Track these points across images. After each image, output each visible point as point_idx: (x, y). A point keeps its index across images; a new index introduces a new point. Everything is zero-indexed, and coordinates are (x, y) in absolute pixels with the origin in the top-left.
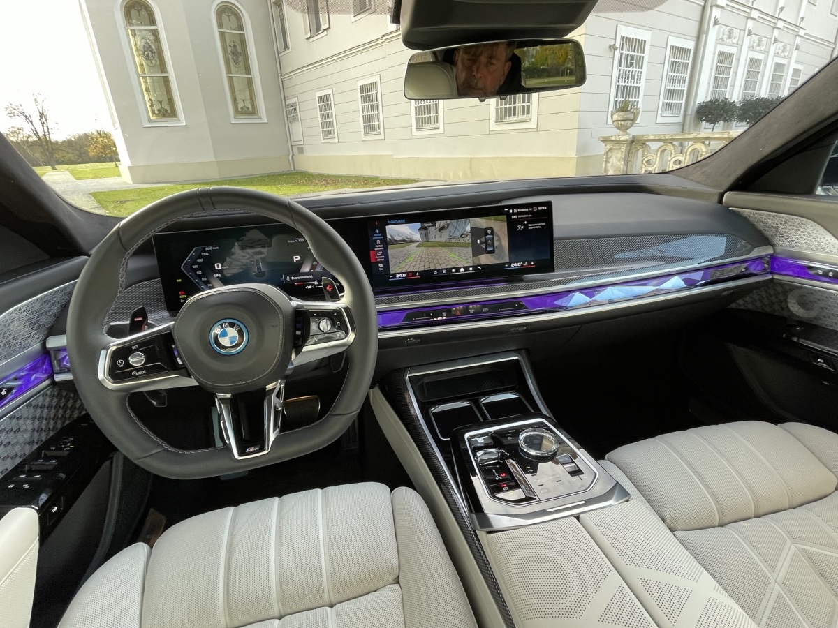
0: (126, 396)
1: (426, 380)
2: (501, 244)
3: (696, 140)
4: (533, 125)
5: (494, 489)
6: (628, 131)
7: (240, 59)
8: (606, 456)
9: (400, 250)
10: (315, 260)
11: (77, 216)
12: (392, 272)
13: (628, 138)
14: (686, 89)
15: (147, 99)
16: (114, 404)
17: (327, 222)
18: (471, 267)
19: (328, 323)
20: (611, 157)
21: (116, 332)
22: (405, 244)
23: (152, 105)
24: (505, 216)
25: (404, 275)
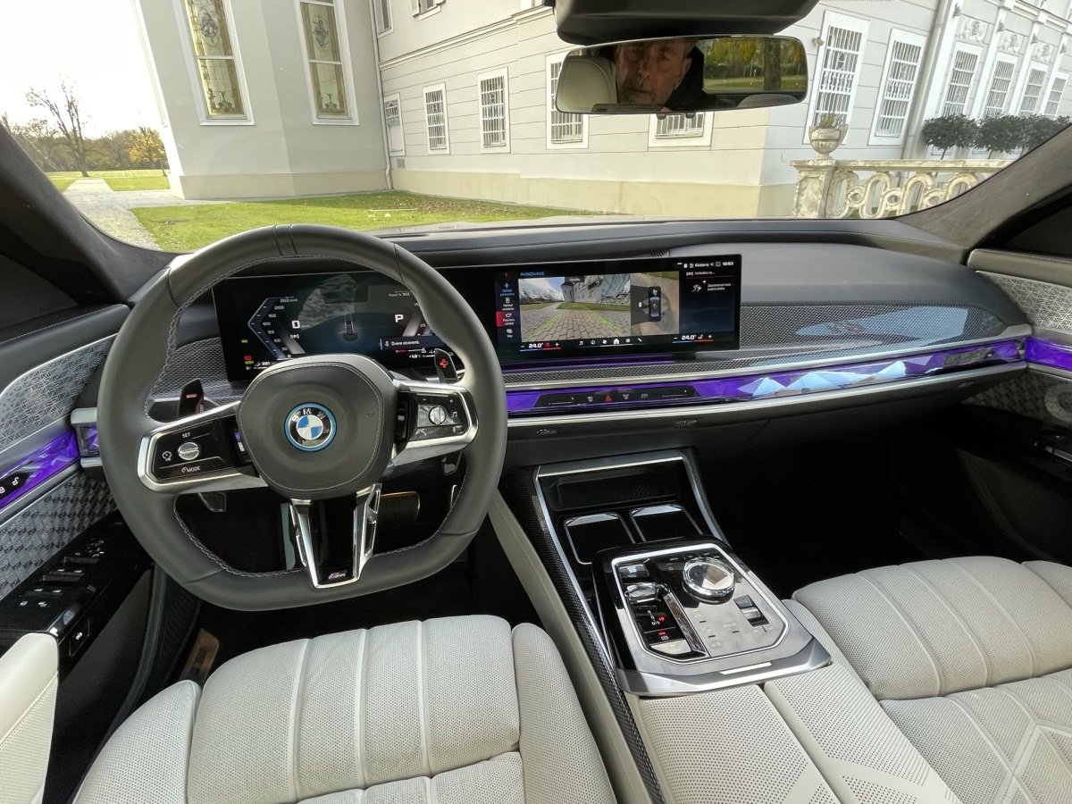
0: (173, 499)
1: (561, 483)
2: (669, 309)
3: (920, 170)
4: (705, 141)
5: (650, 638)
6: (830, 154)
7: (326, 41)
8: (794, 594)
9: (536, 311)
10: (424, 321)
11: (113, 250)
12: (523, 341)
13: (829, 164)
14: (910, 100)
15: (206, 89)
16: (157, 511)
17: (439, 271)
18: (628, 338)
19: (442, 412)
20: (805, 188)
21: (161, 413)
22: (542, 304)
23: (211, 98)
24: (677, 273)
25: (540, 345)
